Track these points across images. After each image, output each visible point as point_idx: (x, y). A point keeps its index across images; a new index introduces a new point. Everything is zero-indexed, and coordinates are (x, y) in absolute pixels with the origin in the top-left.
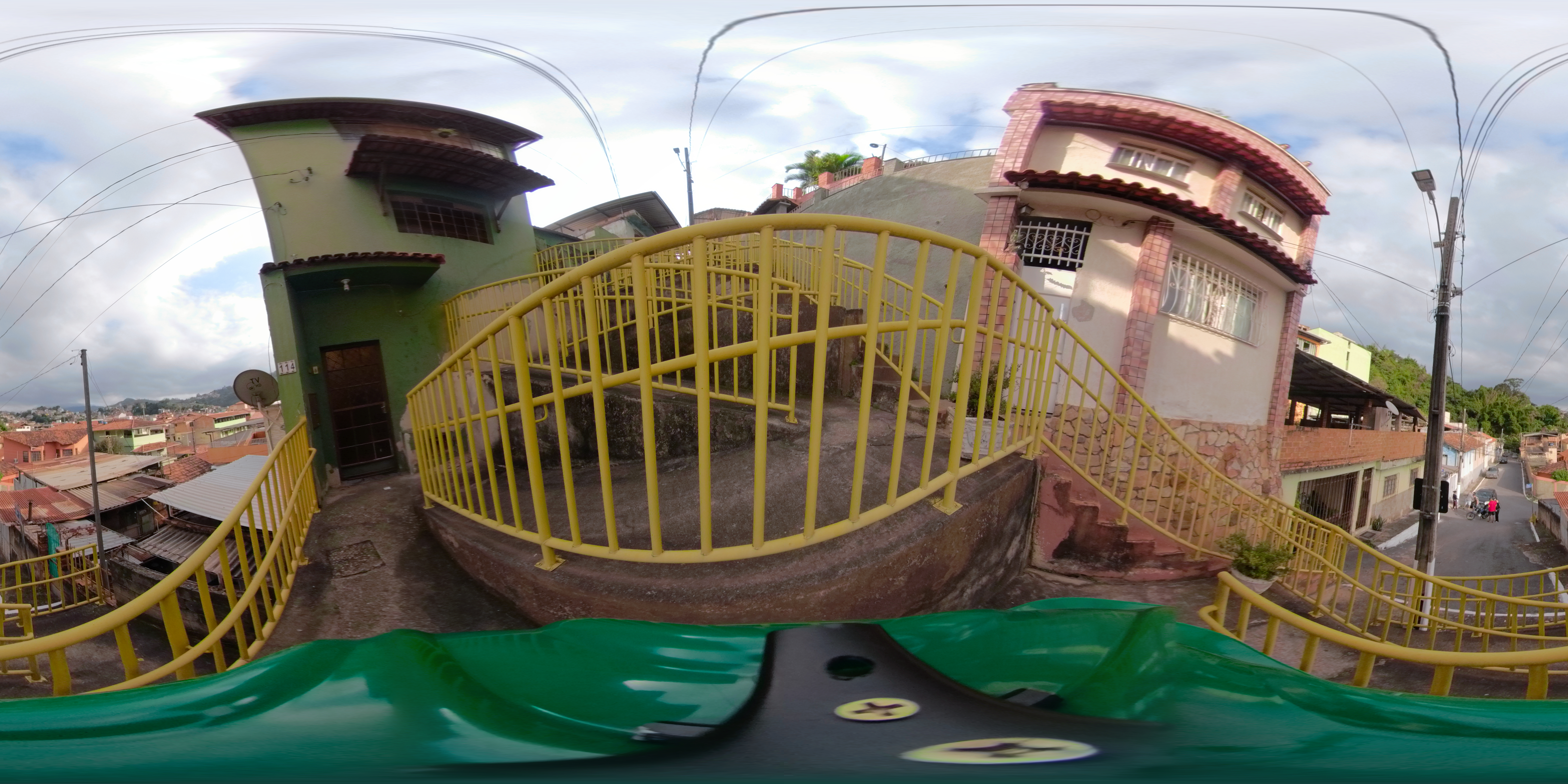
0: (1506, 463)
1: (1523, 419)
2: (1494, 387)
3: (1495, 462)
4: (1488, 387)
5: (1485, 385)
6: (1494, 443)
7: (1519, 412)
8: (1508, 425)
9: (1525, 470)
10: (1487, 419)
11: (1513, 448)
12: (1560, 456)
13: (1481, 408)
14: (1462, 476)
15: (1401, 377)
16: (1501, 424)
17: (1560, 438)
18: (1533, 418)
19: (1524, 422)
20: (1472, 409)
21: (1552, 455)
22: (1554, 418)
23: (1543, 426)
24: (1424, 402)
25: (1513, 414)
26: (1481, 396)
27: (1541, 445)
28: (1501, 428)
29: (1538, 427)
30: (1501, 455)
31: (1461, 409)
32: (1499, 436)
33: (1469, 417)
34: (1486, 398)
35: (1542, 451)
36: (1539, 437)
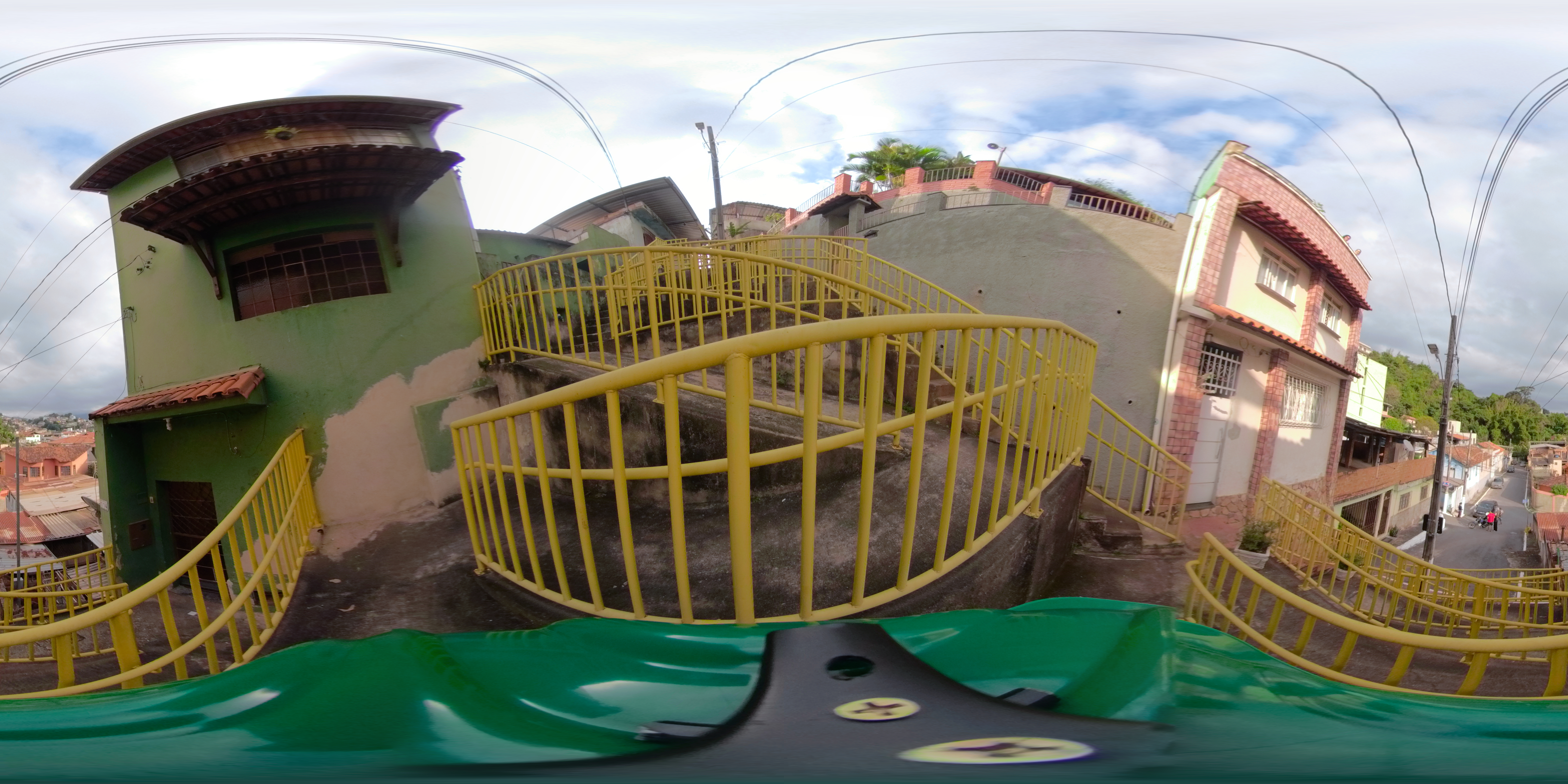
0: (1513, 472)
2: (1505, 394)
3: (1502, 472)
4: (1499, 394)
5: (1496, 392)
6: (1502, 452)
7: (1528, 421)
8: (1518, 434)
9: (1530, 481)
10: (1496, 427)
11: (1522, 456)
12: (1564, 468)
13: (1492, 415)
14: (1467, 487)
15: (1415, 383)
16: (1511, 432)
18: (1543, 426)
19: (1533, 431)
20: (1483, 417)
21: (1557, 466)
23: (1552, 435)
24: (1435, 409)
25: (1523, 422)
26: (1492, 403)
27: (1547, 457)
28: (1510, 436)
29: (1548, 435)
30: (1510, 463)
31: (1472, 417)
32: (1508, 445)
33: (1480, 424)
34: (1497, 406)
35: (1548, 462)
36: (1547, 448)
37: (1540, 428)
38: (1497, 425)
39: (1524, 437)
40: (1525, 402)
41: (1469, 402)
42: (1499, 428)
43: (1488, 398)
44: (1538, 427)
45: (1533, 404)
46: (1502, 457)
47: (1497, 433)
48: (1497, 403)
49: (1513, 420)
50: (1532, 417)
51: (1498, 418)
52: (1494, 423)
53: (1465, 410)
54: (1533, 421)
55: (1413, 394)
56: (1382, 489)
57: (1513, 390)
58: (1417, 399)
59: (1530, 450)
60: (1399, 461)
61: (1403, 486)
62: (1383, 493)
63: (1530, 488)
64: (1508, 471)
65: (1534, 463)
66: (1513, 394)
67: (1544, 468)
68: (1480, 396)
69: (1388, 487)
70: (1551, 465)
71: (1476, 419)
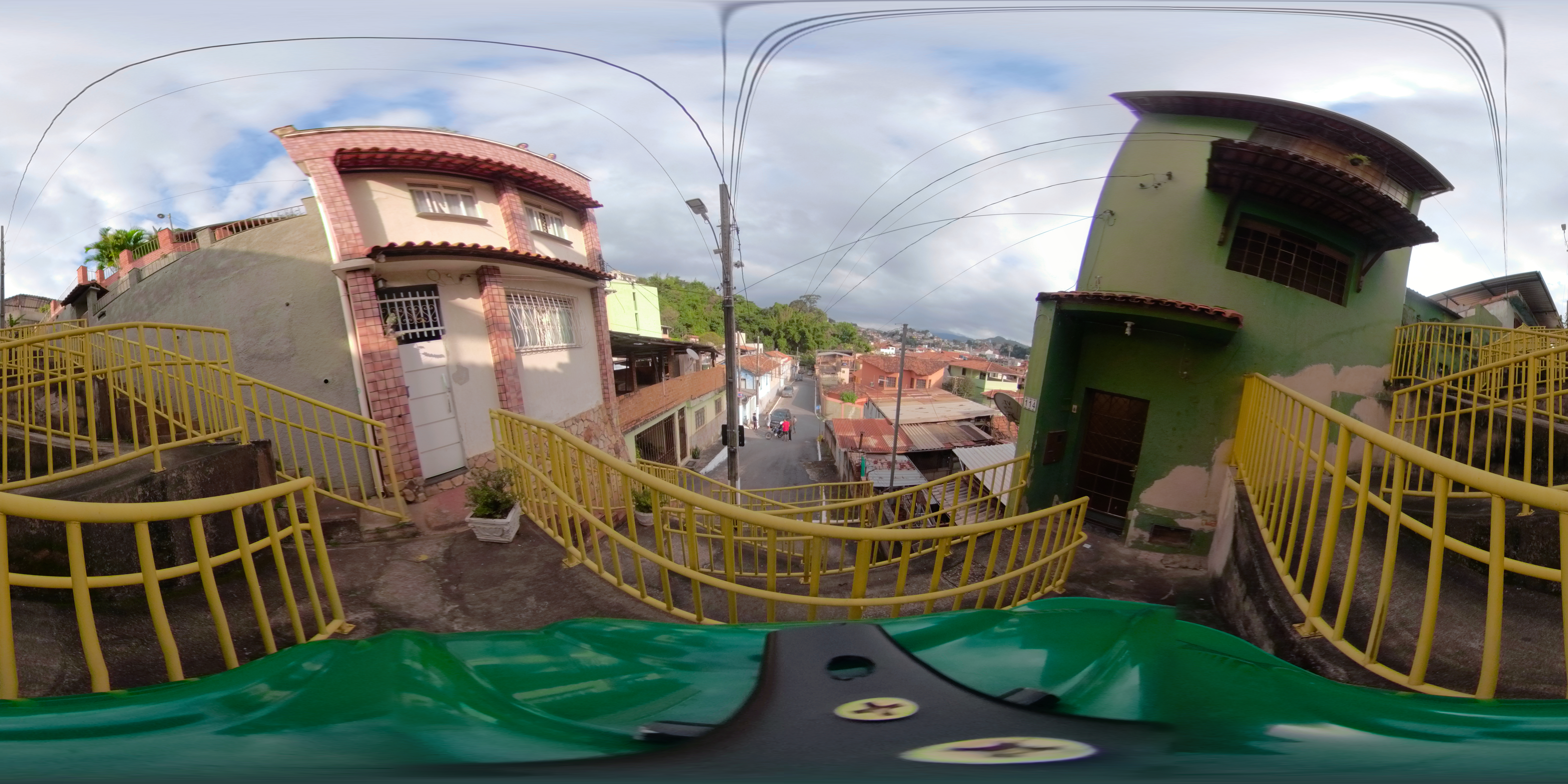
0: (801, 380)
1: (819, 336)
2: (789, 303)
3: (791, 380)
4: (783, 303)
5: (780, 302)
6: (790, 362)
7: (815, 329)
8: (804, 342)
9: (818, 389)
10: (782, 337)
11: (809, 365)
12: (852, 376)
13: (777, 325)
14: (760, 397)
15: (691, 302)
16: (797, 341)
17: (855, 357)
18: (829, 335)
19: (819, 339)
20: (767, 327)
21: (844, 375)
22: (851, 335)
23: (839, 344)
24: (718, 324)
25: (809, 331)
26: (776, 313)
27: (834, 364)
28: (796, 345)
29: (834, 344)
30: (797, 372)
31: (756, 328)
32: (795, 354)
33: (765, 335)
34: (781, 315)
35: (835, 370)
36: (834, 356)
37: (826, 337)
38: (783, 334)
39: (811, 346)
40: (810, 311)
41: (752, 314)
42: (785, 337)
43: (771, 308)
44: (824, 335)
45: (820, 313)
46: (790, 366)
47: (783, 342)
48: (781, 312)
49: (798, 328)
50: (818, 325)
51: (783, 328)
52: (779, 332)
53: (748, 322)
54: (820, 329)
55: (691, 312)
56: (673, 407)
57: (798, 298)
58: (696, 317)
59: (817, 359)
60: (686, 373)
61: (695, 401)
62: (675, 411)
63: (819, 396)
64: (796, 380)
65: (822, 371)
66: (797, 302)
67: (832, 376)
68: (762, 307)
69: (679, 404)
70: (839, 373)
71: (760, 329)
